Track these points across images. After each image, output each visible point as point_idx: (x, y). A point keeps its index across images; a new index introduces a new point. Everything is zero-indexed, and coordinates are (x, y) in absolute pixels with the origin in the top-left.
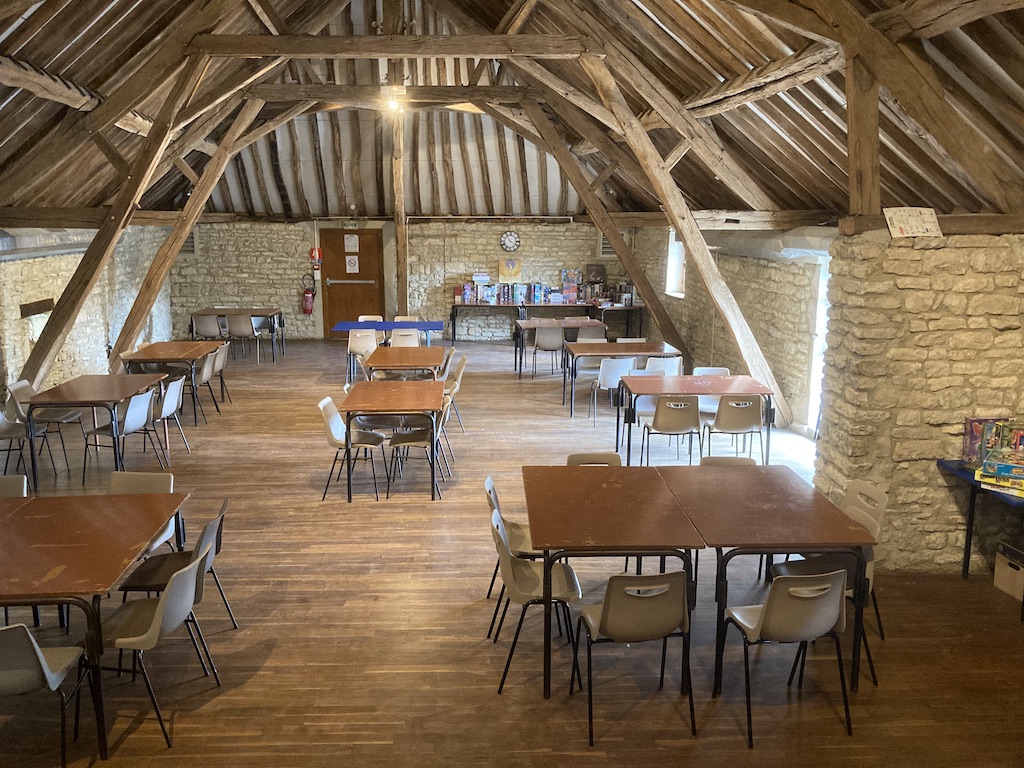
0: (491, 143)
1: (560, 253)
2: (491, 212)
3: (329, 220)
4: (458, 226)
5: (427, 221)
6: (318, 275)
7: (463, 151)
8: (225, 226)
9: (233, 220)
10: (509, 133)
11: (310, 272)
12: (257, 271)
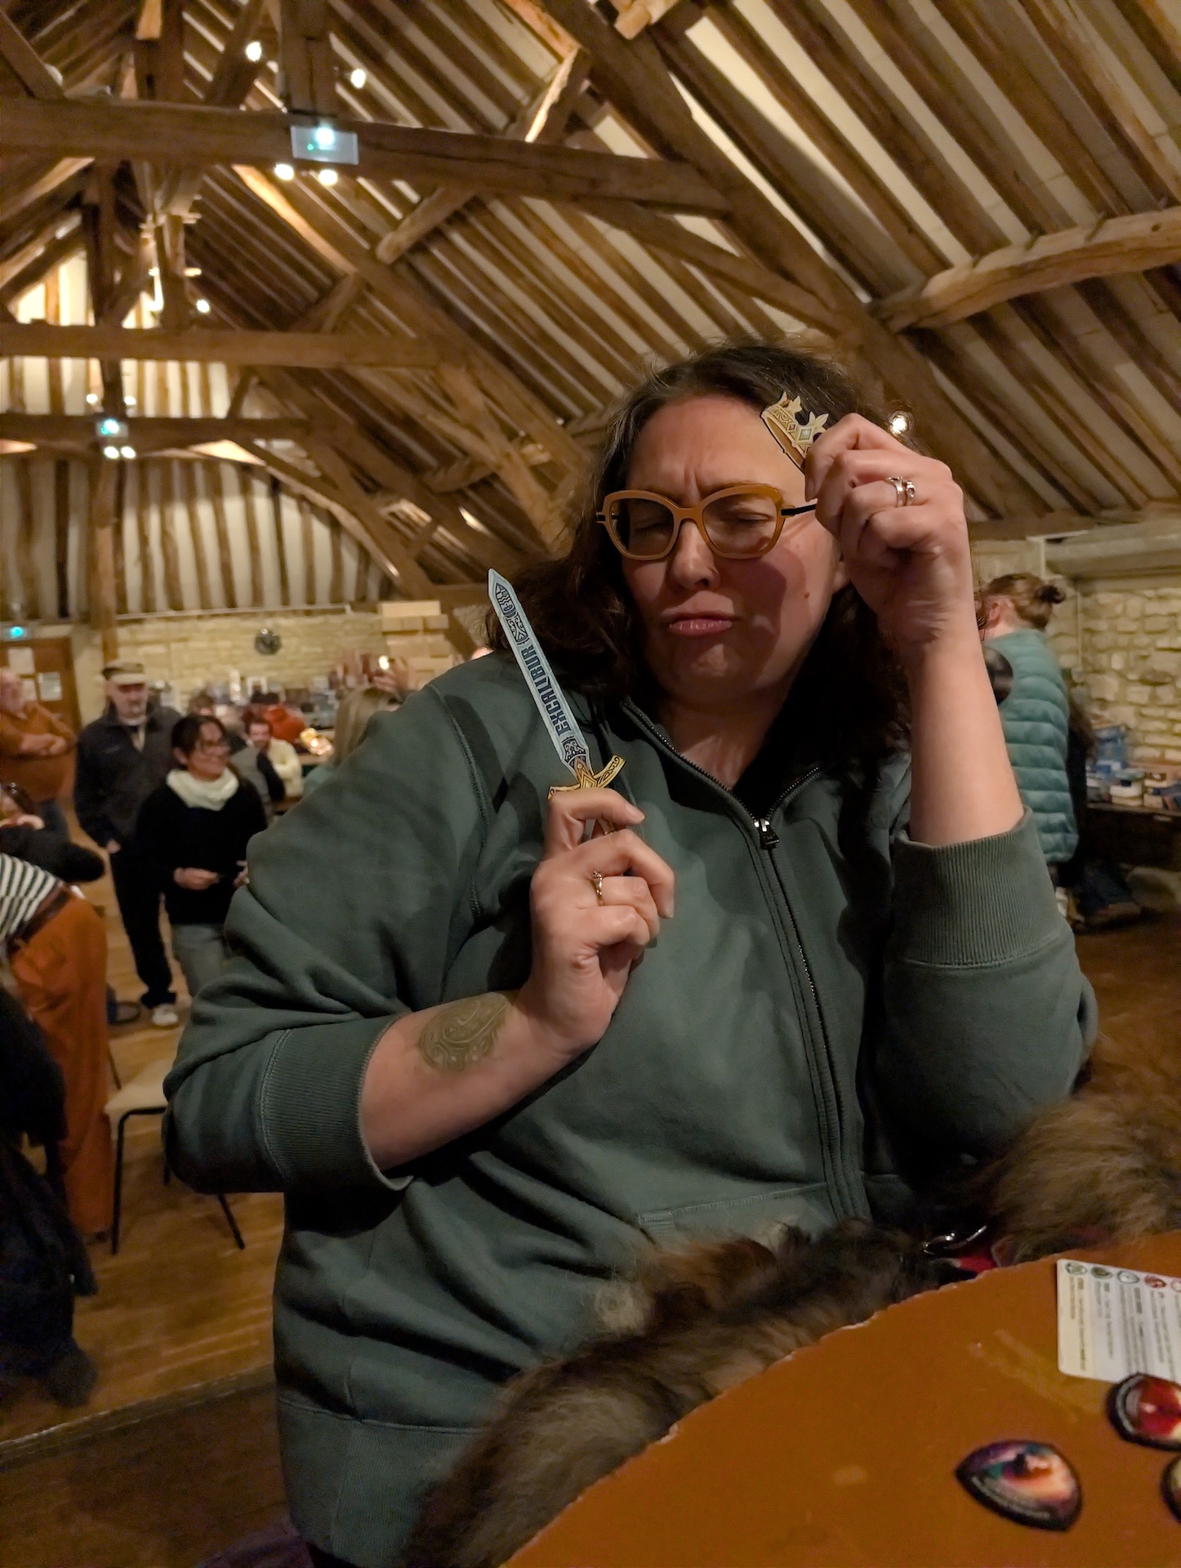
0: (233, 507)
2: (231, 602)
7: (192, 517)
10: (260, 488)
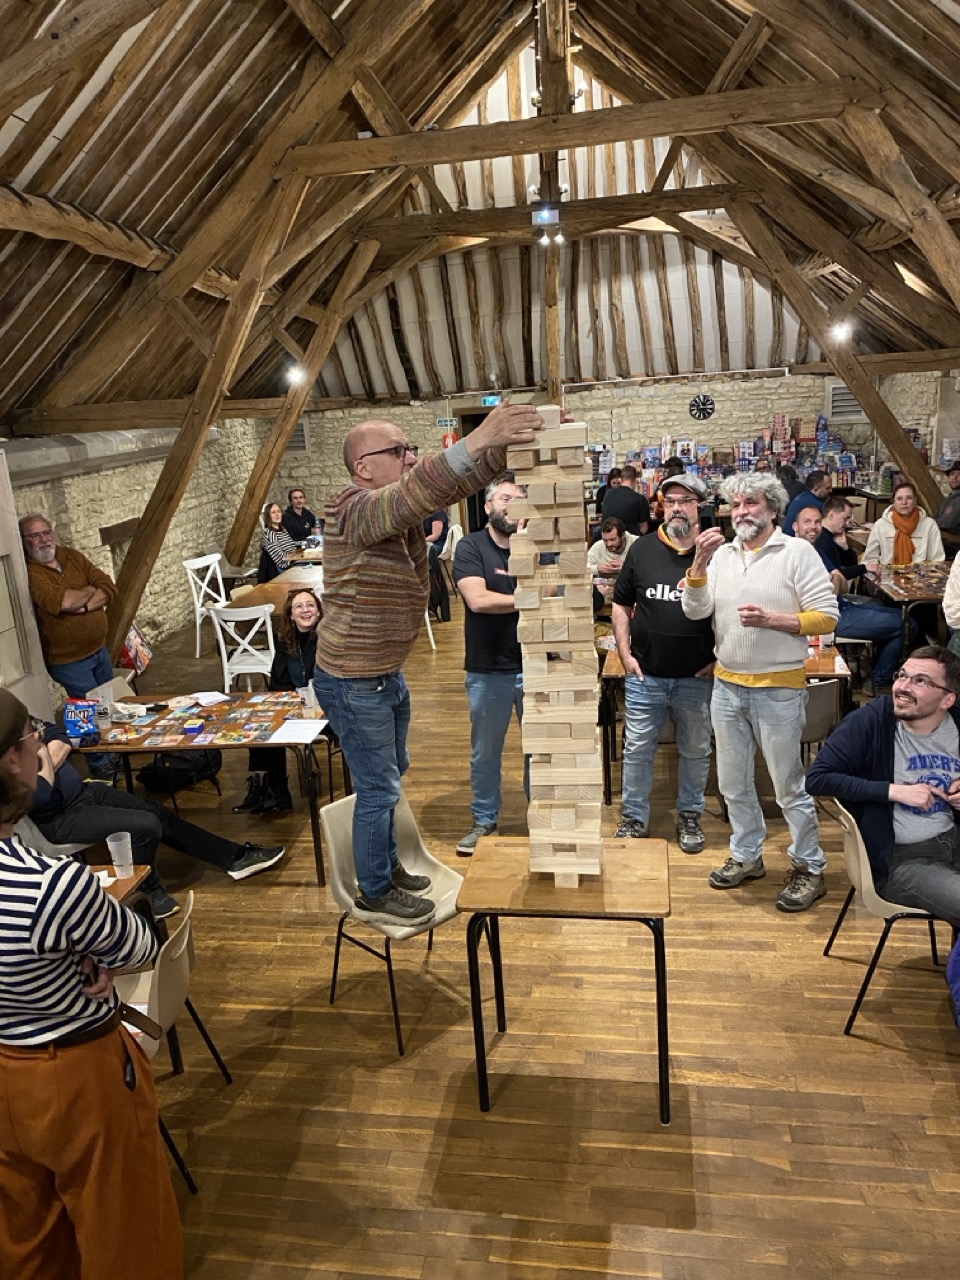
0: (676, 275)
2: (674, 370)
3: (465, 397)
4: (630, 391)
5: (589, 388)
7: (637, 289)
9: (349, 405)
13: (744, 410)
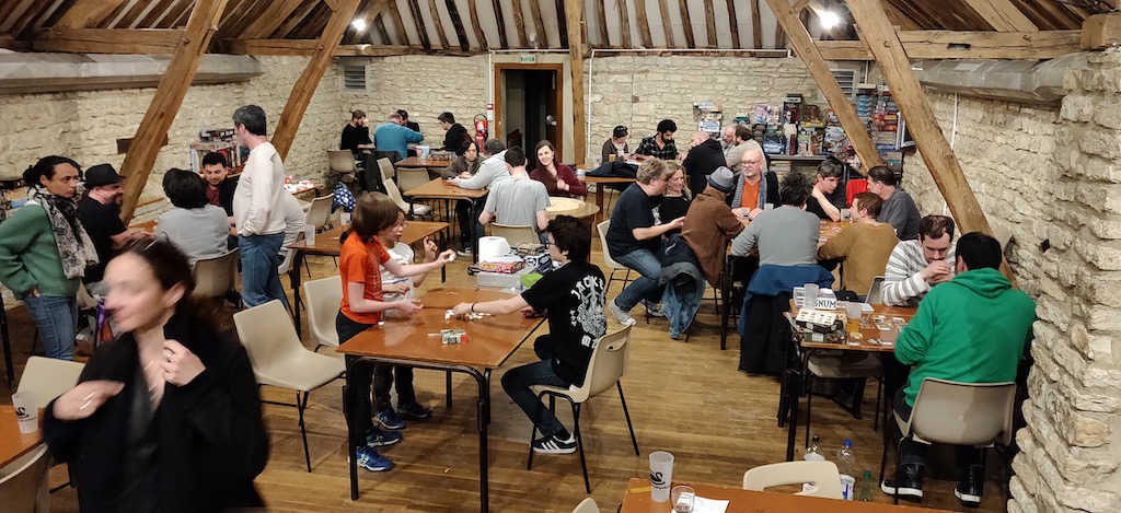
1: (773, 94)
2: (691, 44)
3: (507, 53)
4: (649, 60)
5: (615, 54)
6: (491, 115)
8: (396, 59)
9: (406, 52)
11: (483, 111)
12: (428, 109)
13: (748, 85)
